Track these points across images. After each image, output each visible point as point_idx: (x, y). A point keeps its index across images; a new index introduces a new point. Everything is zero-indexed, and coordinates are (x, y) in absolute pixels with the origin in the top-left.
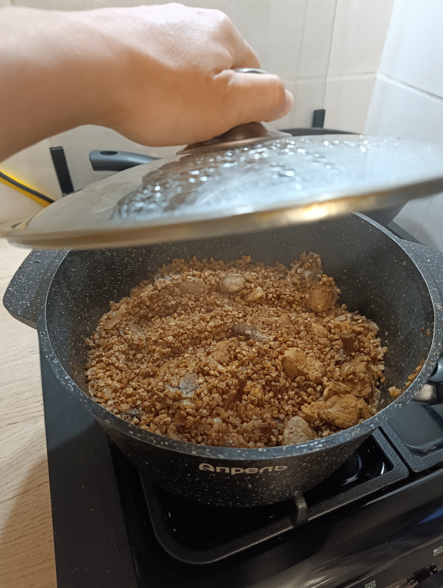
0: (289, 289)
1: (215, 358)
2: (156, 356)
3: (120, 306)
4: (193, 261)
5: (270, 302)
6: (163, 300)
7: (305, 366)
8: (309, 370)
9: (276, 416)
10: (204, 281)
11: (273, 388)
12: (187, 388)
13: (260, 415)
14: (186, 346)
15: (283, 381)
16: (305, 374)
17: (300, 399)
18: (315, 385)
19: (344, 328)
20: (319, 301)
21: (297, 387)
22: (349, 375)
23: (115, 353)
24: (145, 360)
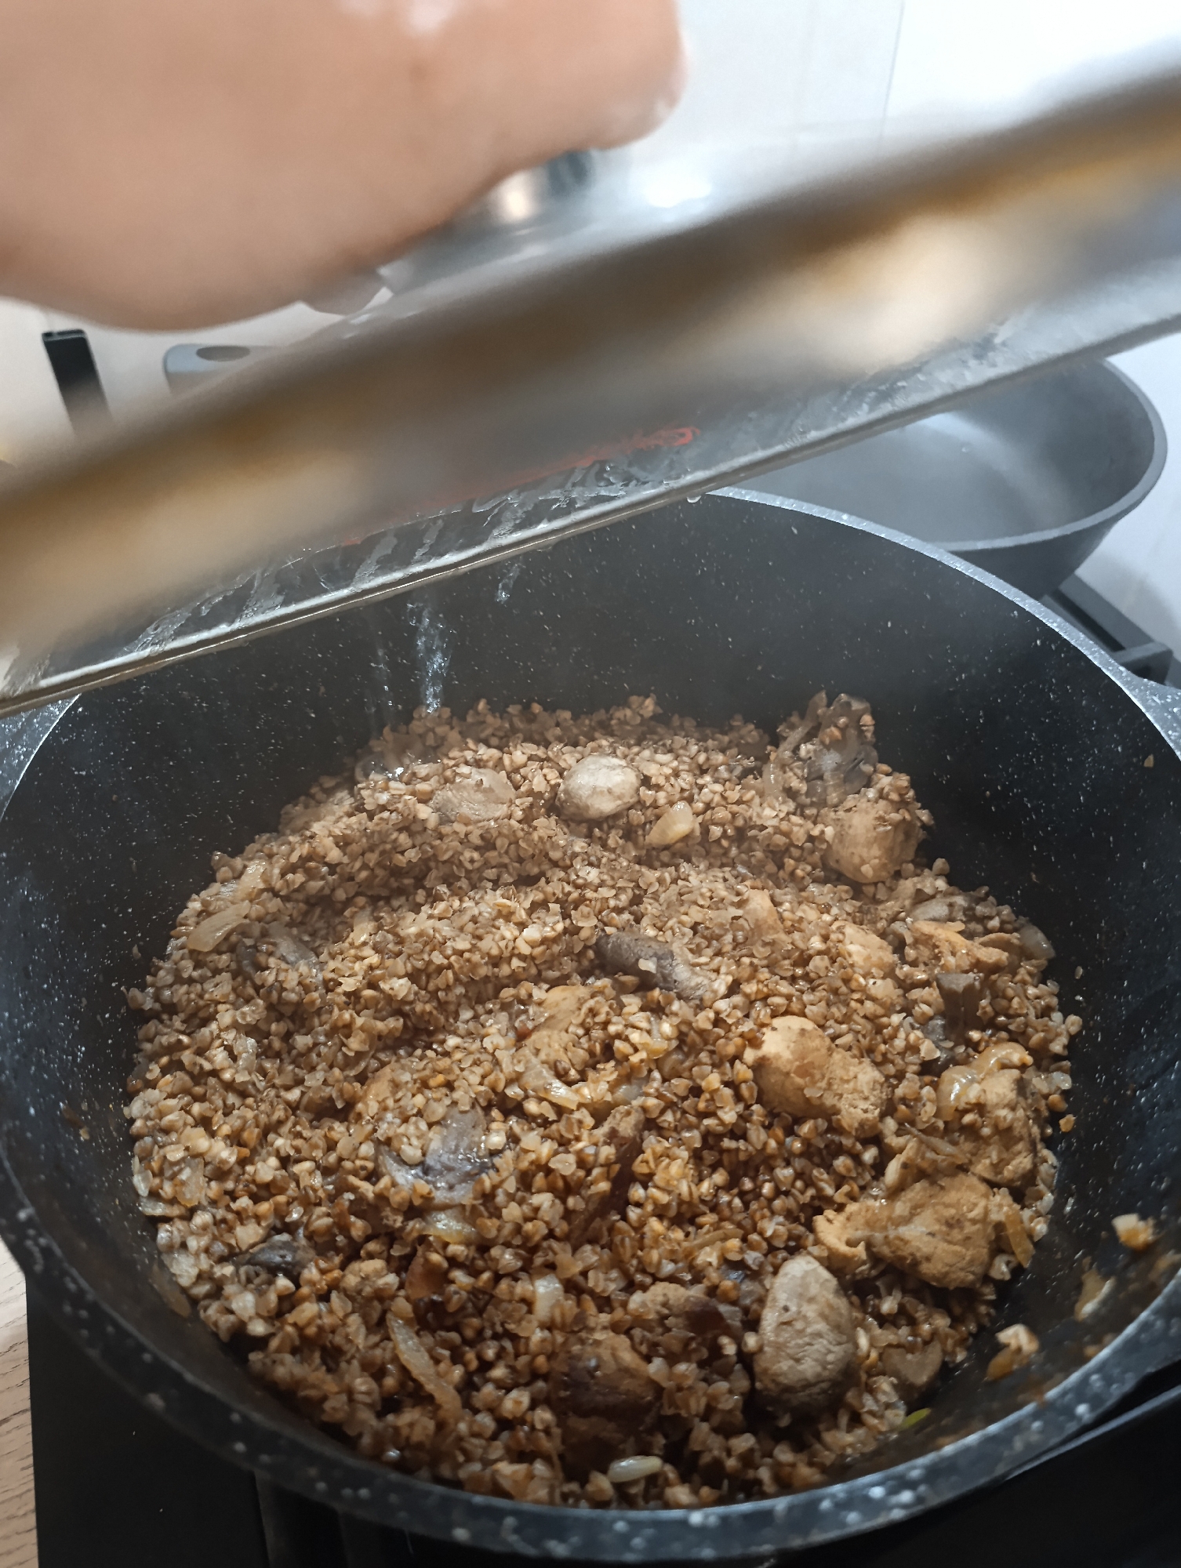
0: (773, 808)
1: (543, 1056)
2: (355, 1044)
3: (245, 867)
4: (477, 713)
5: (715, 850)
6: (381, 848)
7: (830, 1084)
8: (841, 1096)
9: (734, 1257)
10: (509, 777)
11: (726, 1158)
12: (450, 1169)
13: (686, 1257)
14: (452, 1008)
15: (757, 1135)
16: (829, 1114)
17: (811, 1192)
18: (859, 1146)
19: (945, 948)
20: (865, 850)
21: (802, 1155)
22: (966, 1111)
23: (224, 1035)
24: (319, 1055)
